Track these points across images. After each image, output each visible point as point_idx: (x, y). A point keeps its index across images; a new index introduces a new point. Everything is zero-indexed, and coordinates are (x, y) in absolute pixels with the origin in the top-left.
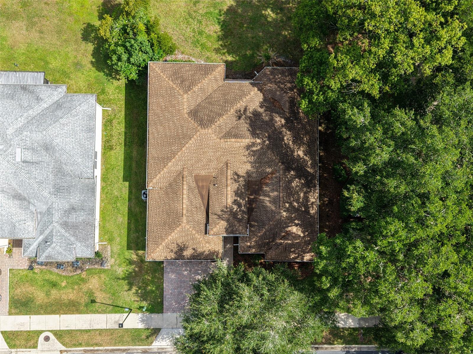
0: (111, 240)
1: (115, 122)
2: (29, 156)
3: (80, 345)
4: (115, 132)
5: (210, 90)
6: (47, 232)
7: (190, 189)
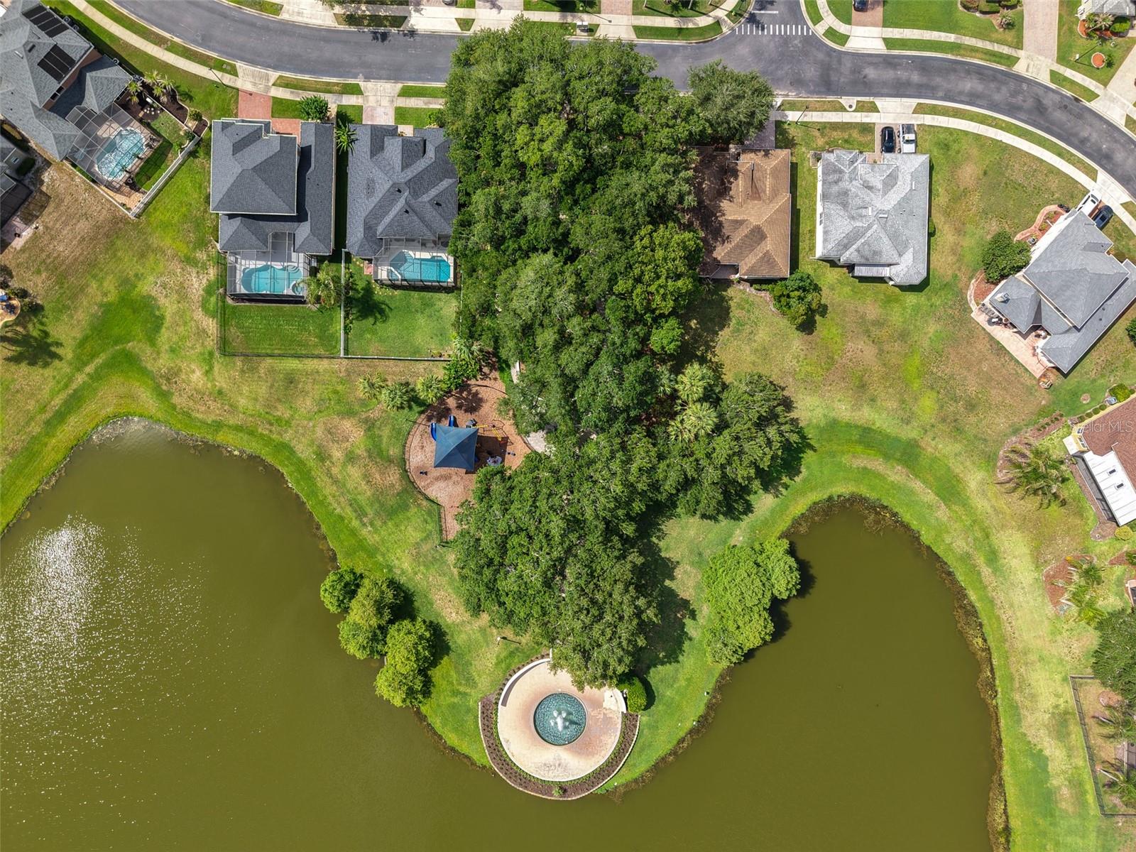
0: (810, 170)
1: (807, 249)
2: (864, 212)
3: (829, 102)
4: (807, 242)
5: (750, 256)
6: (852, 168)
7: (765, 192)
